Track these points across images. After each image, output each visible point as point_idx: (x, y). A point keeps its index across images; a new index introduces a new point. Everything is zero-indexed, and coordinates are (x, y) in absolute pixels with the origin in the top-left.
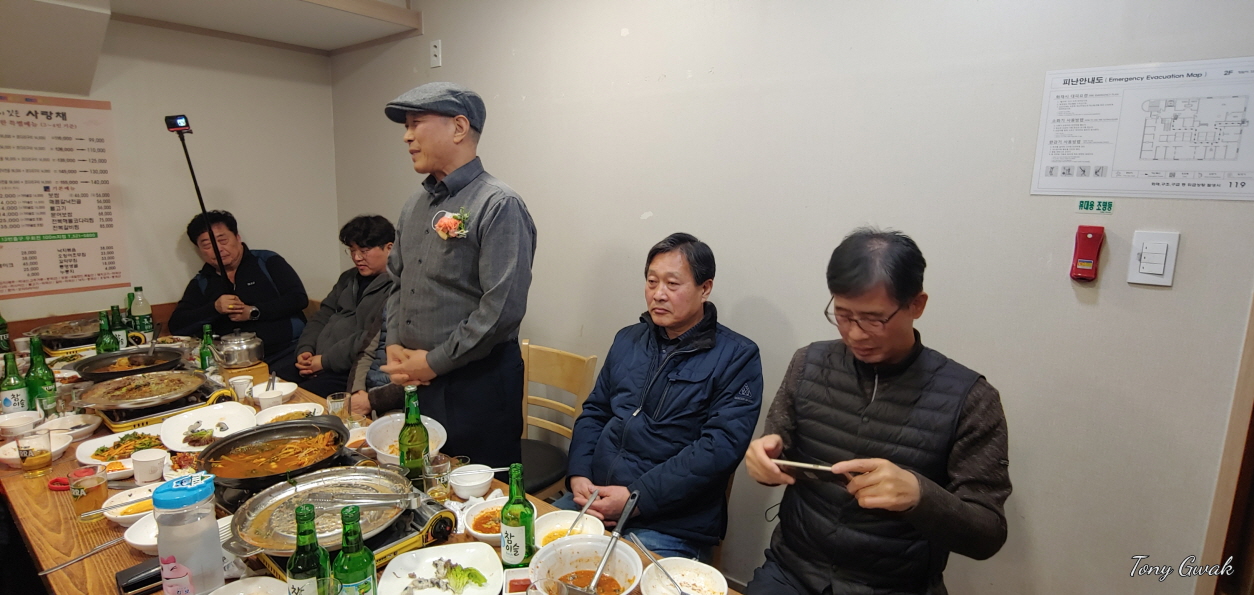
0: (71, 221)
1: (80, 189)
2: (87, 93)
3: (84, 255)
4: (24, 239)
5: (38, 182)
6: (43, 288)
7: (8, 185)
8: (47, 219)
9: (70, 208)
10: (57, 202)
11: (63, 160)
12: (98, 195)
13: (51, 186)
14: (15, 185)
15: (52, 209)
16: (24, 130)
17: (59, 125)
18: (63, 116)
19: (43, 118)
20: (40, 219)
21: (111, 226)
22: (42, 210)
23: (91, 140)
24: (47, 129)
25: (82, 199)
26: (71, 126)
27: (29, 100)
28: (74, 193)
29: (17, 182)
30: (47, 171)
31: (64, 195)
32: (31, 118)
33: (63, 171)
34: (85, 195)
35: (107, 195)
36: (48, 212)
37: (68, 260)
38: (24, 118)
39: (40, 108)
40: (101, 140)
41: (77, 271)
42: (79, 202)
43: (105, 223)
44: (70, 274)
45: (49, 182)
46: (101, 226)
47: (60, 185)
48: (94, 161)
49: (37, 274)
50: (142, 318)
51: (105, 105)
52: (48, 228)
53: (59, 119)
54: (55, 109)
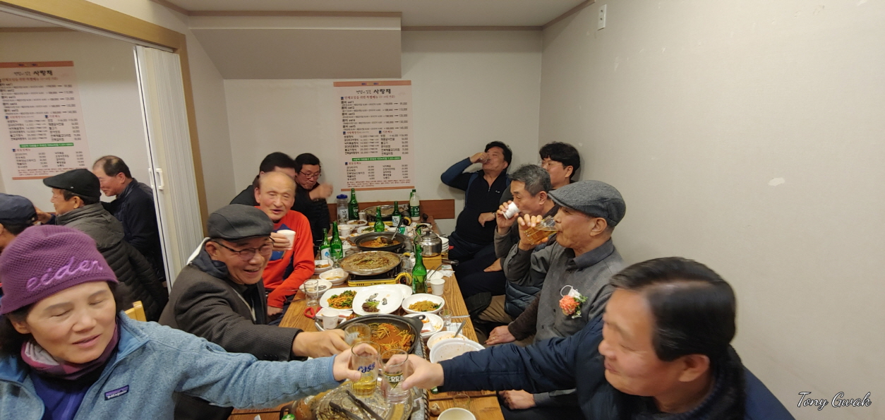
0: (389, 150)
1: (395, 132)
2: (400, 77)
3: (394, 169)
4: (369, 159)
6: (376, 186)
8: (379, 149)
9: (390, 143)
10: (384, 139)
11: (388, 116)
12: (403, 136)
15: (382, 143)
16: (373, 101)
17: (387, 97)
18: (389, 91)
21: (407, 153)
23: (401, 103)
24: (382, 99)
25: (395, 138)
26: (393, 97)
27: (376, 84)
28: (392, 134)
29: (368, 129)
30: (381, 122)
31: (387, 136)
33: (388, 122)
34: (397, 136)
35: (406, 135)
37: (387, 172)
38: (373, 94)
39: (379, 88)
40: (405, 104)
41: (391, 178)
42: (394, 139)
43: (405, 151)
44: (388, 179)
47: (386, 130)
48: (402, 116)
49: (373, 178)
50: (414, 208)
51: (409, 83)
52: (379, 155)
53: (388, 93)
54: (385, 88)
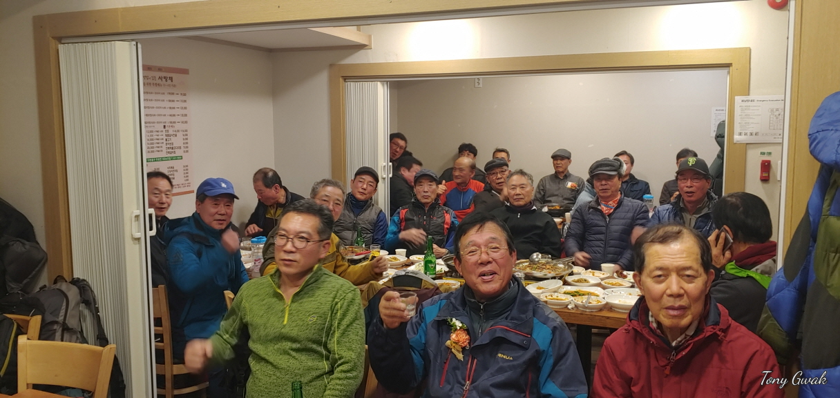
5: (161, 122)
7: (151, 125)
13: (166, 125)
14: (153, 125)
19: (164, 80)
20: (162, 147)
22: (162, 141)
32: (159, 81)
36: (165, 142)
45: (165, 122)
46: (184, 152)
